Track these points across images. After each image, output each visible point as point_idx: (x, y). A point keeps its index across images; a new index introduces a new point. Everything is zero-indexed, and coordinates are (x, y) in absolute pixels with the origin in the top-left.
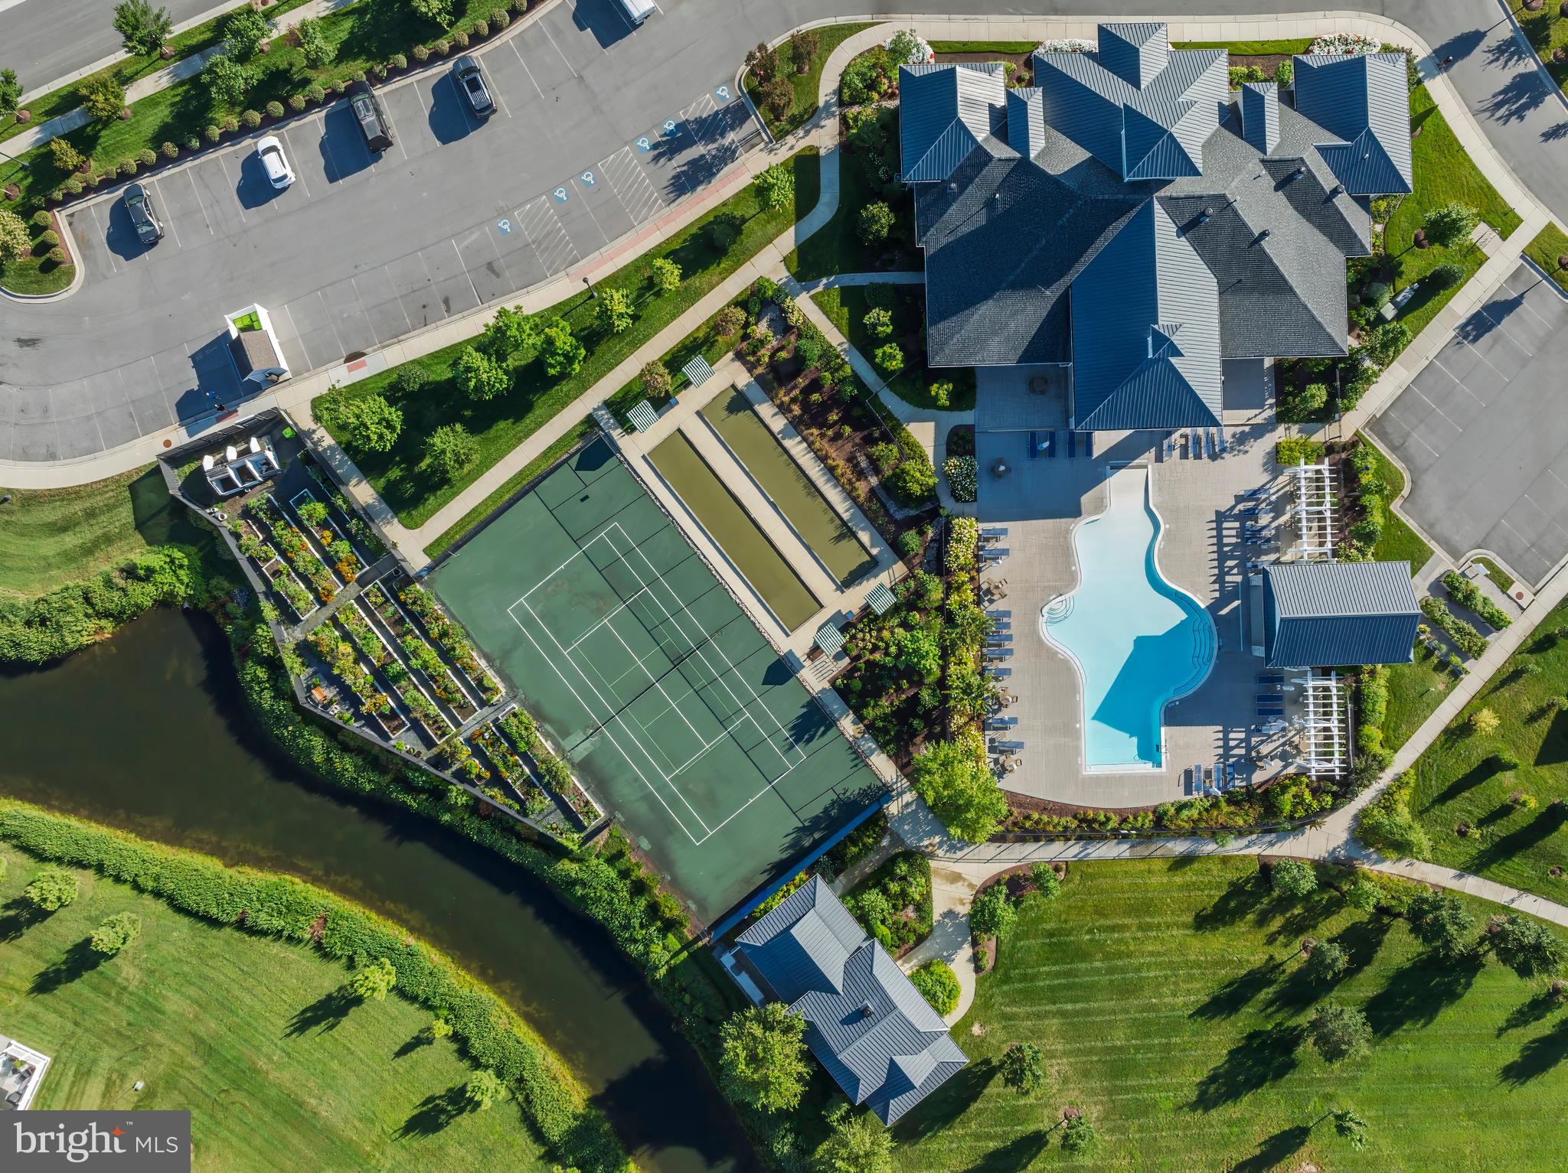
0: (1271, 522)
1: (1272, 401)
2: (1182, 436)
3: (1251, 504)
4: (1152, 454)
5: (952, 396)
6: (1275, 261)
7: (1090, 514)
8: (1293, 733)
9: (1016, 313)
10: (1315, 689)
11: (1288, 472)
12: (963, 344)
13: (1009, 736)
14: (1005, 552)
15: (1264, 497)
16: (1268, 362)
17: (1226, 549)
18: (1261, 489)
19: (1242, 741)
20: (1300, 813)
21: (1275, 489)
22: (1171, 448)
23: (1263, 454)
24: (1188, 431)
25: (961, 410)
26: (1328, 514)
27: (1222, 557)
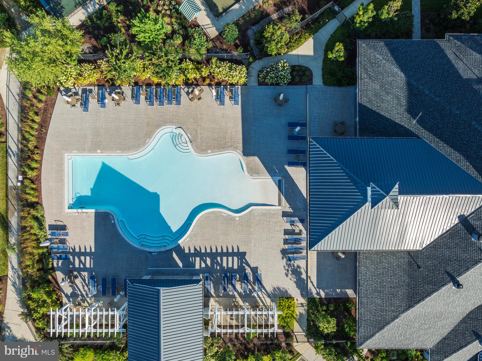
0: (237, 292)
1: (323, 295)
2: (301, 231)
3: (251, 278)
4: (288, 209)
5: (335, 61)
6: (435, 294)
7: (247, 165)
8: (89, 301)
9: (398, 99)
10: (113, 317)
11: (274, 305)
12: (375, 63)
13: (93, 102)
14: (222, 103)
15: (256, 288)
16: (350, 292)
17: (219, 259)
18: (261, 286)
19: (84, 265)
20: (33, 305)
21: (261, 296)
22: (292, 223)
23: (286, 287)
24: (304, 235)
25: (323, 76)
26: (241, 331)
27: (213, 256)
